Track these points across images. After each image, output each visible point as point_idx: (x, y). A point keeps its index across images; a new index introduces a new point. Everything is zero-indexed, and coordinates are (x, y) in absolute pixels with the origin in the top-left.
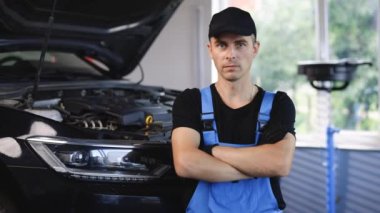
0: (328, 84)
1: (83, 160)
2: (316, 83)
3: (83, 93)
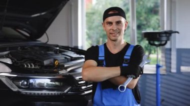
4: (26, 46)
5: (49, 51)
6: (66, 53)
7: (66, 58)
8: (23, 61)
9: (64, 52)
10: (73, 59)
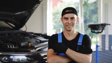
0: (96, 31)
1: (8, 60)
2: (93, 31)
3: (7, 35)
4: (11, 33)
5: (26, 36)
6: (37, 38)
7: (36, 41)
8: (7, 43)
9: (36, 37)
10: (41, 42)
